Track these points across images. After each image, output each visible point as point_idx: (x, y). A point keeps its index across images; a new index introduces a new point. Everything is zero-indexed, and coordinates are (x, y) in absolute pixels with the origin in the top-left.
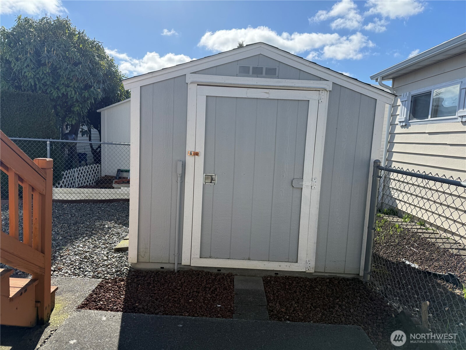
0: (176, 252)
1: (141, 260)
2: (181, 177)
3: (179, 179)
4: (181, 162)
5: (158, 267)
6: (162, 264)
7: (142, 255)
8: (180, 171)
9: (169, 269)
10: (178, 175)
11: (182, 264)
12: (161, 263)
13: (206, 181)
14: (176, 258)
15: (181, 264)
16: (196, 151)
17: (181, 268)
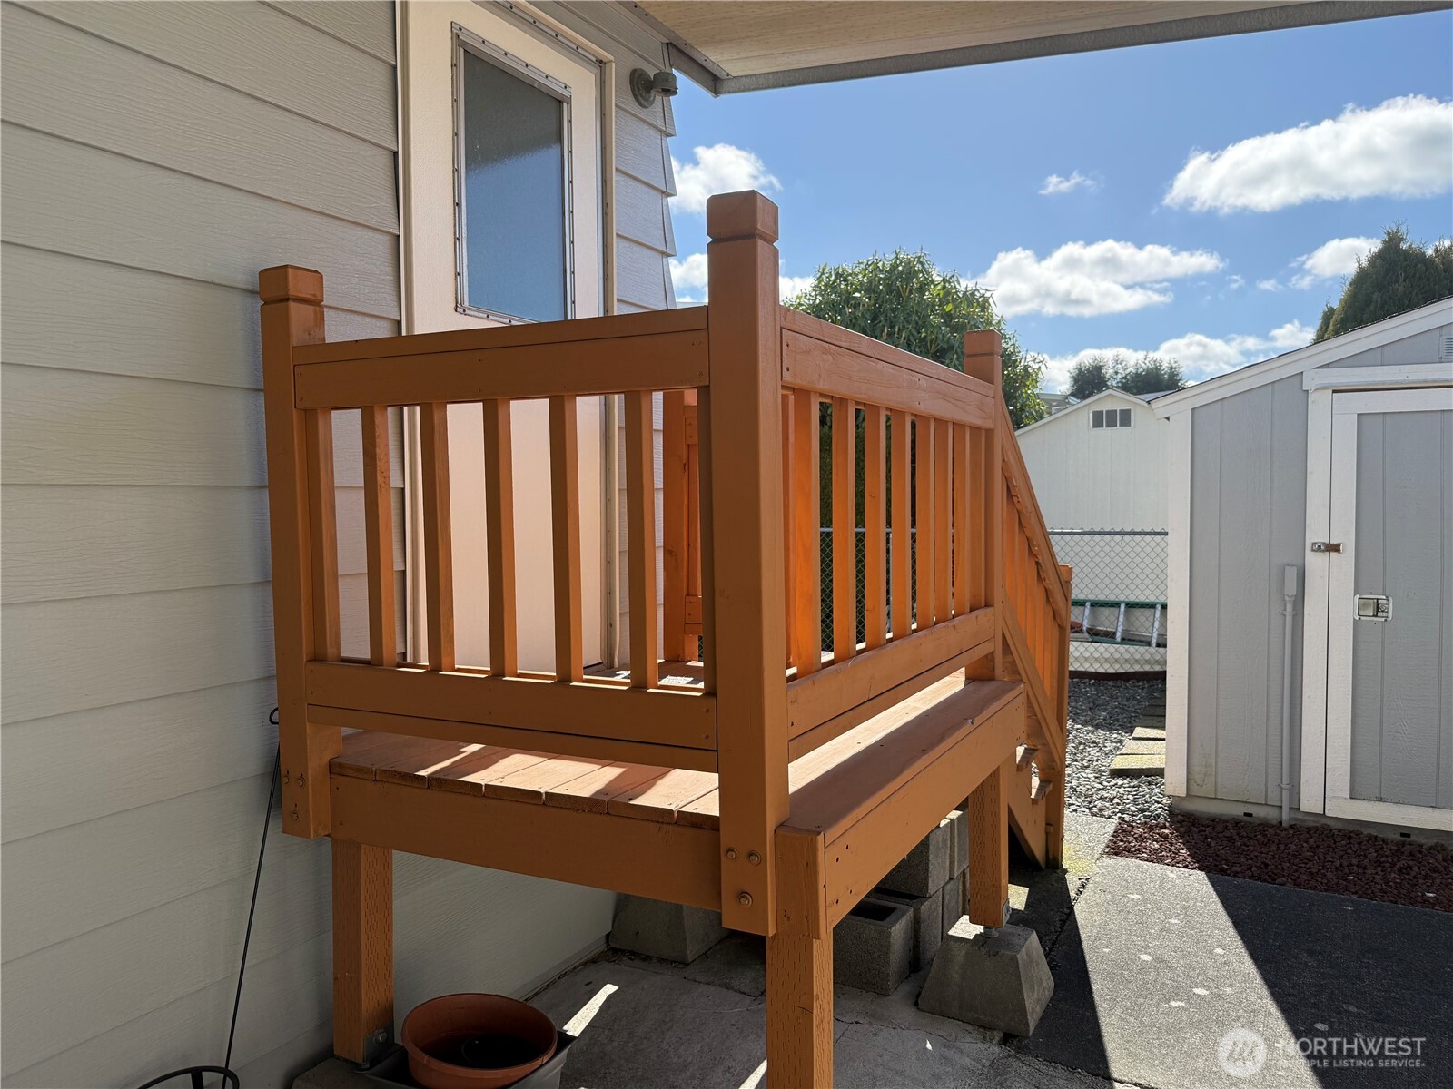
0: (1285, 780)
1: (1196, 791)
2: (1295, 604)
3: (1289, 607)
4: (1295, 568)
5: (1237, 811)
6: (1247, 805)
7: (1198, 782)
8: (1291, 589)
9: (1265, 818)
10: (1287, 598)
11: (1301, 810)
12: (1246, 802)
13: (1362, 613)
14: (1285, 794)
15: (1299, 809)
16: (1334, 541)
17: (1297, 819)
